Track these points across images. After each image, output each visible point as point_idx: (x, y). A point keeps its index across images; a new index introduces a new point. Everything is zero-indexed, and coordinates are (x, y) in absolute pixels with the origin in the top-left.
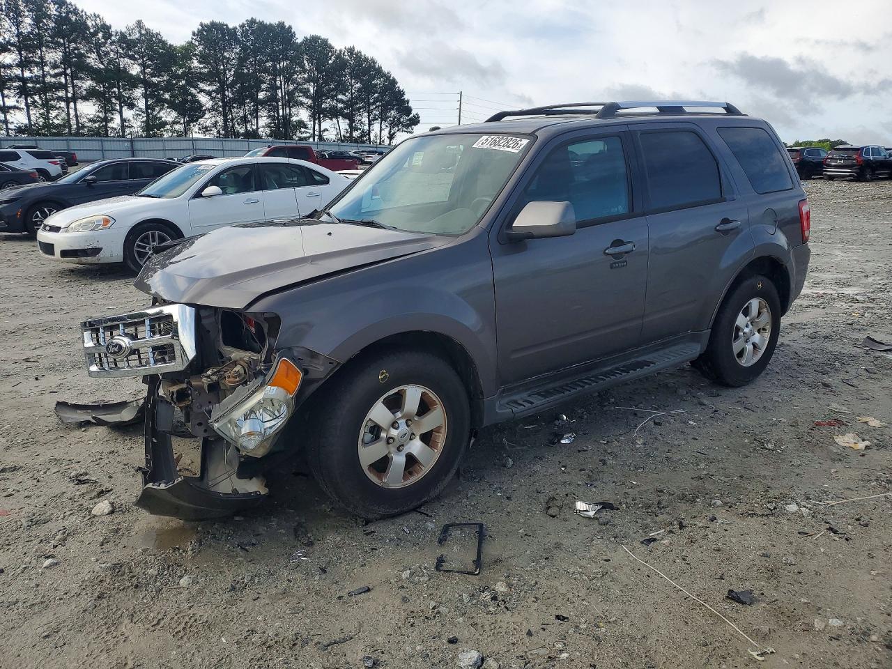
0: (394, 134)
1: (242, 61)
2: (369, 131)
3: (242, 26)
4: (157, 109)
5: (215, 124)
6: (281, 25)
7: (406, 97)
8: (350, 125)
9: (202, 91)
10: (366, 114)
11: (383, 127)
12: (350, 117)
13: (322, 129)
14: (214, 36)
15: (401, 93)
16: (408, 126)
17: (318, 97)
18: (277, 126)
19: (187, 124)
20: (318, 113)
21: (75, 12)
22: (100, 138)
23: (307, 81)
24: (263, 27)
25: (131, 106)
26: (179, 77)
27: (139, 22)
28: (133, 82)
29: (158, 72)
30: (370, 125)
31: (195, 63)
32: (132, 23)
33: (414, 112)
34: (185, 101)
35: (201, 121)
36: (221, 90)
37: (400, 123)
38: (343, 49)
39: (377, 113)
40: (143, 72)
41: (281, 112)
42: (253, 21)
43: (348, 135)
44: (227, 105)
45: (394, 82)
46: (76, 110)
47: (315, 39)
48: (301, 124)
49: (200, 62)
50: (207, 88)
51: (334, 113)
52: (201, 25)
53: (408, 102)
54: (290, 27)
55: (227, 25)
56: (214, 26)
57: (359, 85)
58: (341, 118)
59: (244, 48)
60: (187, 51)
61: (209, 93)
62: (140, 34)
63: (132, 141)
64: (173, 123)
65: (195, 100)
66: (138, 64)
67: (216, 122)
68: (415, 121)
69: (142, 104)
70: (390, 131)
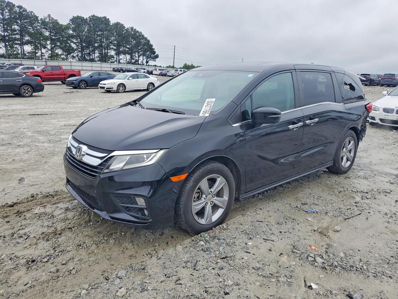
1: (89, 31)
2: (138, 60)
3: (90, 17)
4: (55, 49)
6: (105, 18)
8: (131, 57)
9: (73, 42)
10: (137, 53)
11: (144, 58)
12: (131, 54)
13: (120, 59)
14: (78, 21)
15: (152, 46)
16: (154, 58)
17: (118, 45)
18: (102, 57)
19: (66, 55)
20: (118, 53)
21: (26, 11)
22: (34, 60)
23: (115, 40)
24: (98, 19)
25: (45, 48)
26: (63, 37)
27: (49, 15)
29: (56, 34)
30: (138, 57)
31: (71, 32)
32: (46, 15)
33: (156, 53)
34: (66, 46)
35: (72, 54)
36: (81, 42)
37: (150, 57)
38: (129, 27)
39: (142, 53)
40: (50, 35)
41: (104, 52)
42: (94, 16)
43: (130, 61)
44: (83, 49)
45: (149, 41)
46: (23, 48)
47: (118, 24)
48: (112, 56)
49: (73, 31)
50: (75, 41)
51: (124, 53)
52: (73, 17)
53: (154, 49)
54: (108, 19)
55: (83, 18)
56: (78, 17)
57: (134, 42)
58: (127, 55)
59: (90, 27)
60: (67, 27)
61: (75, 43)
62: (50, 20)
63: (46, 62)
64: (61, 55)
65: (70, 46)
66: (48, 31)
67: (78, 55)
68: (157, 57)
69: (49, 47)
70: (147, 60)
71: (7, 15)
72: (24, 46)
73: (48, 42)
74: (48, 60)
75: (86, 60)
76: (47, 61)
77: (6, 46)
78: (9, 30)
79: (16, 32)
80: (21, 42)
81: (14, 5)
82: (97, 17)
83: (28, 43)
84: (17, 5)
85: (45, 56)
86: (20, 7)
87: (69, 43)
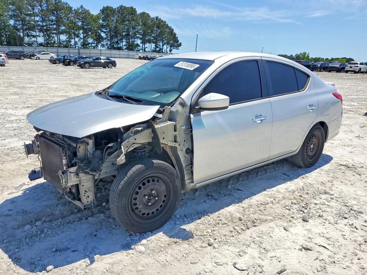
0: (172, 50)
1: (117, 21)
2: (162, 48)
3: (118, 8)
4: (87, 38)
5: (107, 44)
6: (132, 8)
8: (156, 46)
9: (103, 31)
10: (162, 42)
11: (168, 47)
12: (155, 43)
13: (145, 47)
14: (107, 12)
15: (175, 34)
16: (177, 47)
17: (144, 35)
18: (129, 46)
19: (97, 44)
20: (144, 41)
22: (68, 48)
24: (125, 9)
25: (78, 37)
26: (94, 27)
27: (82, 6)
28: (79, 28)
30: (163, 46)
31: (101, 21)
32: (79, 6)
33: (180, 42)
34: (96, 35)
35: (102, 43)
36: (110, 32)
37: (175, 45)
38: (154, 17)
39: (166, 41)
40: (82, 24)
41: (131, 40)
42: (122, 6)
43: (155, 49)
44: (112, 38)
45: (173, 30)
46: (59, 37)
47: (144, 13)
48: (138, 45)
49: (103, 21)
51: (149, 41)
52: (103, 7)
53: (177, 38)
54: (135, 9)
55: (112, 8)
56: (108, 8)
57: (159, 31)
58: (152, 43)
60: (98, 17)
61: (105, 32)
62: (82, 10)
63: (79, 50)
64: (92, 43)
65: (100, 35)
66: (81, 21)
68: (180, 45)
69: (82, 36)
70: (170, 49)
71: (45, 6)
73: (81, 32)
74: (81, 48)
75: (114, 48)
77: (44, 36)
79: (54, 22)
80: (57, 31)
82: (125, 7)
83: (63, 32)
85: (78, 44)
87: (99, 33)
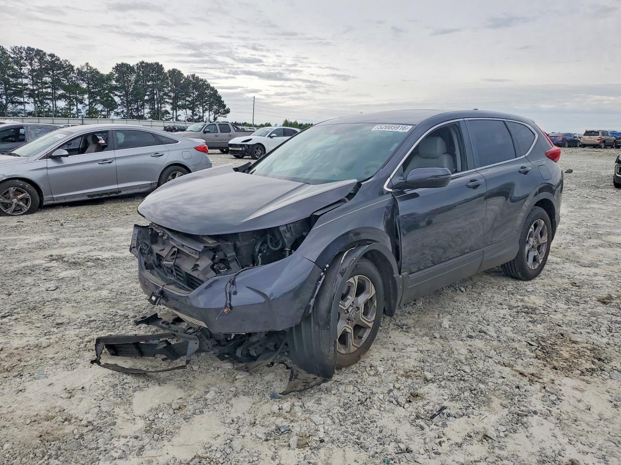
0: (216, 118)
1: (136, 82)
2: (203, 116)
3: (137, 65)
4: (94, 104)
5: (122, 112)
6: (157, 64)
7: (222, 99)
8: (193, 113)
9: (116, 95)
10: (201, 108)
11: (211, 114)
12: (193, 109)
13: (177, 115)
14: (123, 69)
15: (220, 97)
16: (224, 114)
17: (175, 99)
18: (154, 114)
19: (108, 112)
20: (175, 107)
21: (58, 59)
22: (67, 118)
23: (170, 91)
24: (148, 65)
25: (81, 103)
26: (105, 89)
27: (87, 64)
28: (83, 92)
29: (95, 86)
30: (203, 113)
31: (114, 83)
32: (83, 64)
33: (227, 107)
34: (107, 100)
35: (115, 110)
36: (126, 95)
37: (219, 112)
38: (189, 75)
39: (207, 107)
40: (88, 87)
41: (156, 106)
42: (143, 62)
43: (191, 118)
44: (129, 103)
45: (216, 91)
46: (55, 104)
47: (174, 71)
48: (167, 112)
49: (116, 82)
50: (119, 94)
51: (184, 107)
52: (117, 64)
53: (223, 102)
54: (162, 65)
55: (129, 65)
56: (123, 65)
57: (197, 93)
58: (188, 110)
59: (138, 76)
60: (109, 77)
61: (120, 96)
62: (88, 69)
63: (82, 120)
64: (102, 111)
65: (113, 100)
66: (86, 83)
67: (123, 111)
68: (228, 111)
69: (87, 102)
70: (214, 116)
71: (36, 65)
72: (57, 102)
73: (86, 96)
74: (86, 117)
75: (133, 117)
76: (84, 118)
77: (35, 102)
78: (39, 83)
79: (48, 85)
80: (52, 96)
81: (45, 54)
82: (147, 63)
83: (61, 97)
84: (48, 52)
85: (81, 112)
86: (52, 56)
87: (111, 97)
